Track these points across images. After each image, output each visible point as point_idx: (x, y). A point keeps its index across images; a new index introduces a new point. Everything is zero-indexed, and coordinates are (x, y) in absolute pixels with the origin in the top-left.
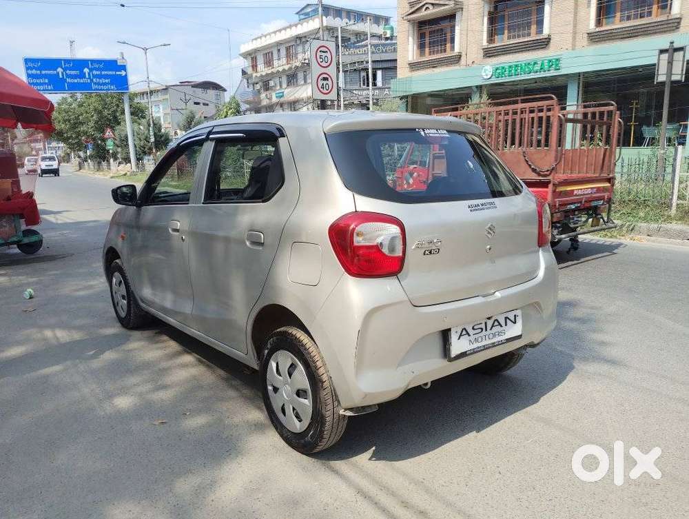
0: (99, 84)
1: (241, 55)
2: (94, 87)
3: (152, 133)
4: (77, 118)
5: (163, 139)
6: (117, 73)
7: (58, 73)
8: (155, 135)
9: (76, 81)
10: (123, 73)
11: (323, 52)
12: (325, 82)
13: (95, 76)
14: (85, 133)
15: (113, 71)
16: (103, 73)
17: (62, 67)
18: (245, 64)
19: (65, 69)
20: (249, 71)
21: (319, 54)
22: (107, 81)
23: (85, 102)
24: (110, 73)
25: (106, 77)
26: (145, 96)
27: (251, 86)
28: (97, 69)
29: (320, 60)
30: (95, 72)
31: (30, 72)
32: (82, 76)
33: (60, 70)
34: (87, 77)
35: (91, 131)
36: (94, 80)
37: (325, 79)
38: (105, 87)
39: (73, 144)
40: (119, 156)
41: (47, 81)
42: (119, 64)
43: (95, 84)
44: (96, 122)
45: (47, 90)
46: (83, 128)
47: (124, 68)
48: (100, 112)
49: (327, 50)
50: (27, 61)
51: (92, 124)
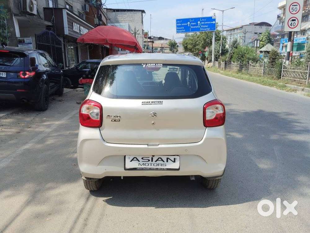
0: (203, 28)
1: (278, 8)
2: (201, 29)
3: (221, 49)
4: (196, 43)
5: (225, 51)
6: (212, 22)
7: (188, 24)
8: (222, 50)
9: (194, 27)
10: (214, 22)
11: (294, 6)
12: (293, 22)
13: (202, 25)
14: (198, 49)
15: (210, 22)
16: (206, 23)
17: (190, 22)
18: (280, 12)
19: (191, 23)
20: (282, 16)
21: (291, 7)
22: (207, 26)
23: (200, 36)
24: (208, 23)
25: (206, 24)
26: (232, 31)
27: (281, 24)
28: (203, 22)
29: (291, 10)
30: (202, 23)
31: (178, 25)
32: (197, 25)
33: (189, 23)
34: (199, 25)
35: (200, 48)
36: (202, 26)
37: (293, 20)
38: (206, 29)
39: (195, 54)
40: (209, 59)
41: (183, 28)
42: (213, 18)
43: (202, 28)
44: (203, 44)
45: (183, 32)
46: (197, 47)
47: (215, 20)
48: (205, 40)
49: (297, 4)
50: (177, 20)
51: (201, 45)
